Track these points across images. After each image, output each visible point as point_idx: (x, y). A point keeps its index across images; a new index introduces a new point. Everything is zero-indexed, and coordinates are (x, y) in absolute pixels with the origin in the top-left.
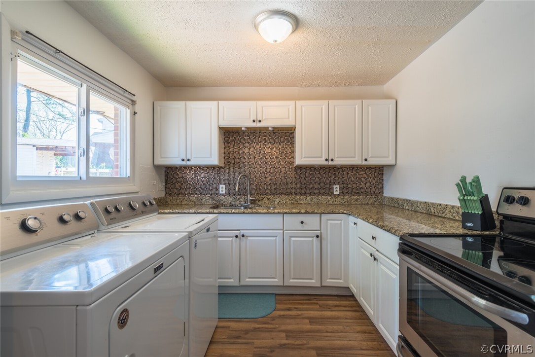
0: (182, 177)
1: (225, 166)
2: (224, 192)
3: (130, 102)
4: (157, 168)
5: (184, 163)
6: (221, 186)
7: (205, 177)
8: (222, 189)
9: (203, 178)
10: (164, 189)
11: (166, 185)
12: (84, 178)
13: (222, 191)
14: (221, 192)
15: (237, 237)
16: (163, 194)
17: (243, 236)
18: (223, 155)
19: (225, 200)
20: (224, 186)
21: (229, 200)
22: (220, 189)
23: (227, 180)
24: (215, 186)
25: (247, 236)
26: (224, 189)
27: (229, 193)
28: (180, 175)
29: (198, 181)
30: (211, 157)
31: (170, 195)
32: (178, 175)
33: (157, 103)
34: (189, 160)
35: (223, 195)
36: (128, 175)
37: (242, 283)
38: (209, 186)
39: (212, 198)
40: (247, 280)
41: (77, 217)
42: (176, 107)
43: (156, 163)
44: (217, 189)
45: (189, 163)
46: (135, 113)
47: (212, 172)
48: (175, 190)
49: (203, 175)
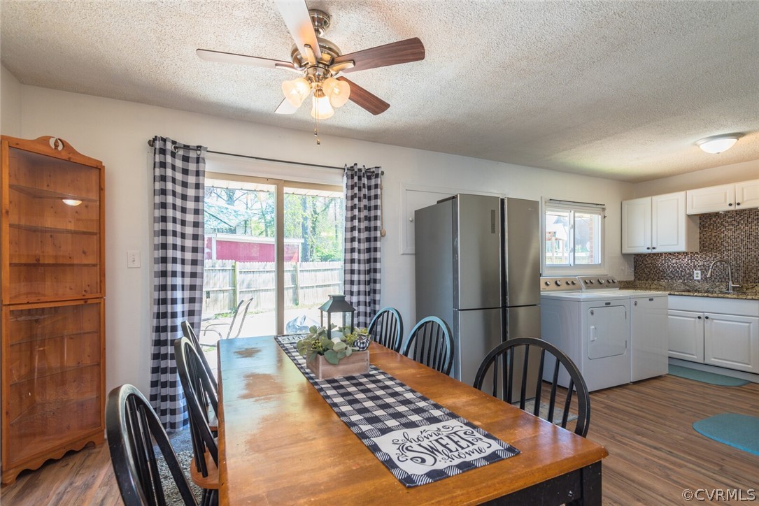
0: (651, 263)
1: (701, 251)
2: (699, 278)
3: (601, 210)
4: (626, 256)
5: (649, 251)
6: (695, 272)
7: (676, 263)
8: (697, 275)
9: (674, 264)
10: (633, 274)
11: (635, 270)
12: (572, 265)
13: (697, 277)
14: (695, 278)
15: (699, 318)
16: (632, 278)
17: (707, 318)
18: (699, 240)
19: (701, 286)
20: (699, 272)
21: (706, 286)
22: (695, 275)
23: (704, 265)
24: (688, 271)
25: (712, 319)
26: (699, 275)
27: (705, 279)
28: (649, 262)
29: (668, 266)
30: (678, 244)
31: (639, 279)
32: (647, 261)
33: (624, 203)
34: (654, 248)
35: (698, 281)
36: (600, 262)
37: (706, 362)
38: (682, 271)
39: (685, 284)
40: (713, 359)
41: (573, 283)
42: (643, 204)
43: (623, 252)
44: (691, 275)
45: (654, 251)
46: (605, 217)
47: (685, 258)
48: (644, 275)
49: (674, 261)
